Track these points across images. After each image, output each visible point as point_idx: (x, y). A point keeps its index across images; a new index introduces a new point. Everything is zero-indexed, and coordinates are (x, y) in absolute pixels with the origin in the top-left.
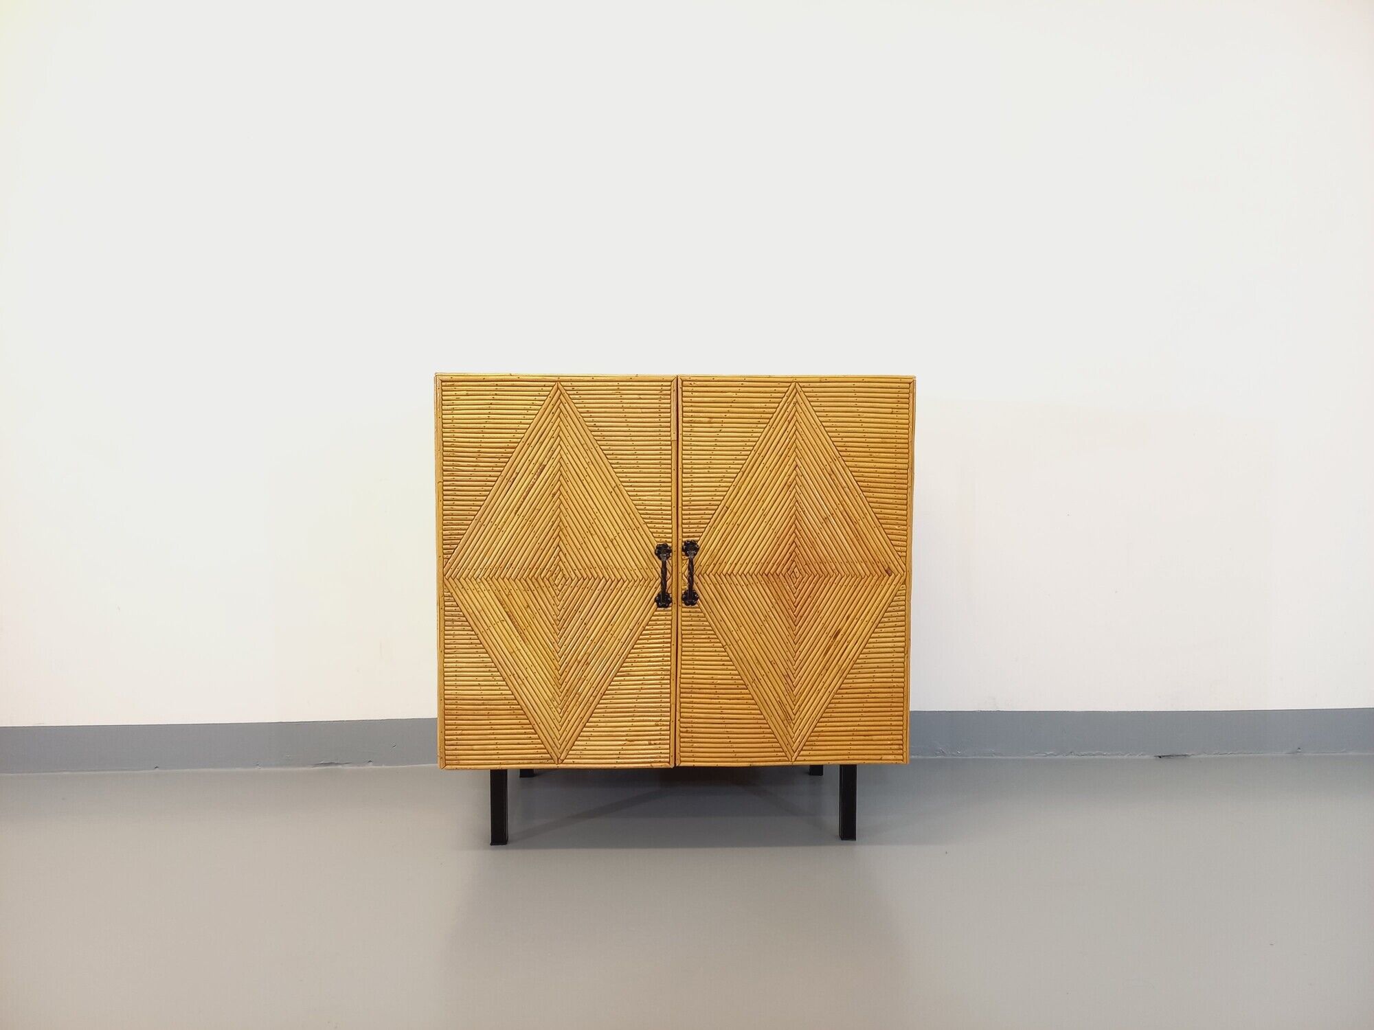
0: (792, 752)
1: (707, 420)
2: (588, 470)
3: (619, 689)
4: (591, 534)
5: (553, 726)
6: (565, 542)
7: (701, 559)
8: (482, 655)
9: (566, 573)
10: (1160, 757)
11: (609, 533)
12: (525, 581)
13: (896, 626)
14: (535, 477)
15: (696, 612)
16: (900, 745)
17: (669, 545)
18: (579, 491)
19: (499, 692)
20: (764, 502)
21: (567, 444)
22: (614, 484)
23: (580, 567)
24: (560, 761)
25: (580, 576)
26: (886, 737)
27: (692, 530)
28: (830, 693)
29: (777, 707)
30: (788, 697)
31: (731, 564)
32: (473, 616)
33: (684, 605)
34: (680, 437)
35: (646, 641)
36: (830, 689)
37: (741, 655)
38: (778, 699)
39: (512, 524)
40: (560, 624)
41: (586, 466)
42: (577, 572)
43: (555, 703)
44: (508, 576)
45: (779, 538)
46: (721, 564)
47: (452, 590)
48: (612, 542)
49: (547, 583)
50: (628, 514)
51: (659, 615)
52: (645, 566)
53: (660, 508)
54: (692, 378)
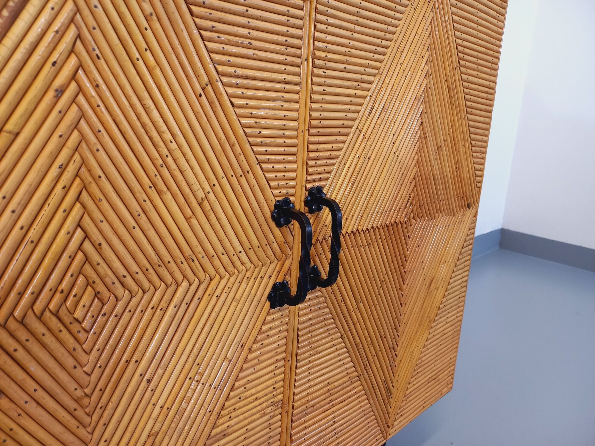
0: (387, 429)
6: (98, 216)
9: (100, 287)
11: (196, 186)
17: (292, 199)
23: (134, 268)
38: (383, 378)
48: (200, 204)
49: (54, 323)
50: (232, 146)
51: (274, 320)
52: (255, 242)
53: (281, 132)
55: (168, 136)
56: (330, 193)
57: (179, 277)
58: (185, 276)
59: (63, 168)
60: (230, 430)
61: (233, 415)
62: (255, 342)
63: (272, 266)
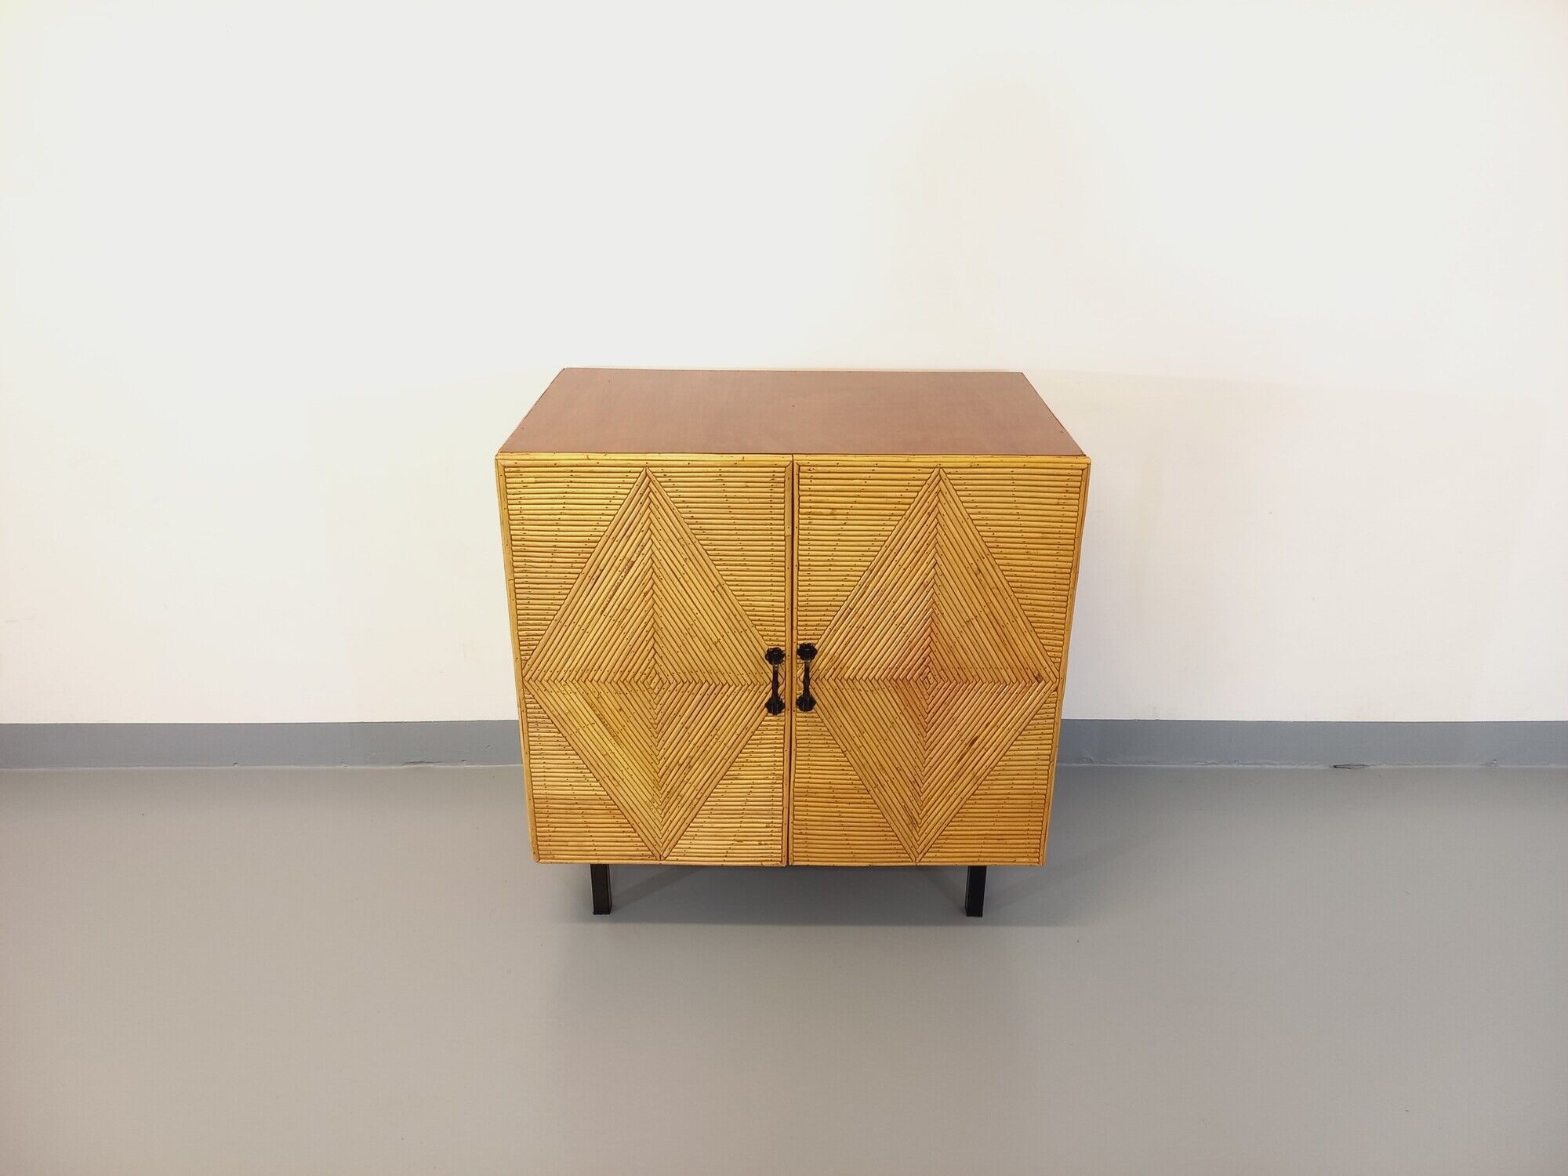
0: (916, 854)
1: (830, 511)
2: (686, 567)
3: (726, 792)
4: (691, 636)
5: (653, 825)
6: (661, 645)
7: (820, 663)
8: (571, 757)
9: (662, 676)
10: (1335, 767)
11: (712, 636)
12: (617, 683)
13: (1042, 734)
14: (623, 574)
15: (813, 717)
16: (1036, 848)
17: (782, 648)
18: (676, 591)
19: (594, 793)
20: (895, 603)
21: (660, 538)
22: (717, 584)
23: (679, 670)
24: (663, 858)
25: (679, 680)
26: (1022, 841)
27: (808, 632)
28: (962, 799)
29: (902, 812)
30: (914, 802)
31: (854, 669)
32: (559, 718)
33: (798, 710)
34: (796, 530)
35: (756, 746)
36: (962, 795)
37: (864, 761)
38: (903, 804)
39: (598, 624)
40: (658, 728)
41: (683, 562)
42: (676, 676)
43: (655, 804)
44: (596, 678)
45: (911, 642)
46: (842, 669)
47: (533, 693)
49: (642, 686)
50: (735, 616)
51: (770, 720)
52: (753, 668)
53: (771, 609)
54: (811, 463)
55: (696, 611)
58: (707, 680)
59: (646, 624)
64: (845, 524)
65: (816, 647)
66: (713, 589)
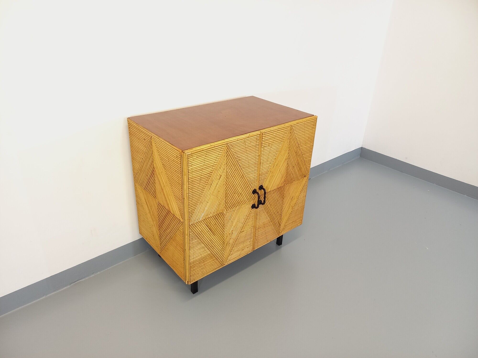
0: (279, 233)
1: (268, 145)
2: (235, 173)
3: (240, 237)
4: (235, 194)
5: (222, 256)
6: (227, 199)
8: (202, 245)
9: (227, 209)
11: (240, 192)
12: (215, 216)
13: (305, 190)
14: (219, 180)
16: (301, 220)
17: (256, 189)
18: (232, 181)
19: (207, 254)
20: (280, 166)
21: (228, 165)
23: (231, 205)
24: (224, 265)
26: (299, 220)
27: (261, 182)
29: (278, 224)
30: (280, 220)
31: (270, 188)
32: (199, 234)
35: (248, 220)
37: (271, 213)
39: (211, 199)
40: (225, 225)
41: (234, 171)
42: (231, 207)
43: (223, 249)
44: (209, 217)
45: (282, 176)
47: (192, 229)
48: (240, 194)
49: (222, 214)
50: (245, 183)
51: (252, 211)
52: (249, 198)
53: (254, 178)
54: (265, 132)
55: (236, 185)
56: (264, 187)
57: (237, 206)
58: (238, 205)
59: (224, 194)
60: (244, 231)
61: (245, 228)
62: (249, 215)
63: (252, 201)
64: (271, 148)
65: (263, 185)
66: (241, 177)
